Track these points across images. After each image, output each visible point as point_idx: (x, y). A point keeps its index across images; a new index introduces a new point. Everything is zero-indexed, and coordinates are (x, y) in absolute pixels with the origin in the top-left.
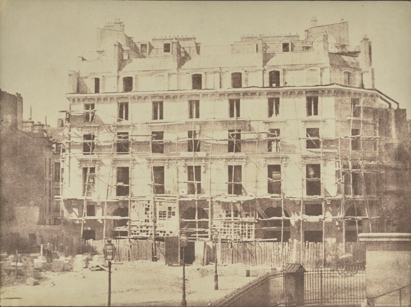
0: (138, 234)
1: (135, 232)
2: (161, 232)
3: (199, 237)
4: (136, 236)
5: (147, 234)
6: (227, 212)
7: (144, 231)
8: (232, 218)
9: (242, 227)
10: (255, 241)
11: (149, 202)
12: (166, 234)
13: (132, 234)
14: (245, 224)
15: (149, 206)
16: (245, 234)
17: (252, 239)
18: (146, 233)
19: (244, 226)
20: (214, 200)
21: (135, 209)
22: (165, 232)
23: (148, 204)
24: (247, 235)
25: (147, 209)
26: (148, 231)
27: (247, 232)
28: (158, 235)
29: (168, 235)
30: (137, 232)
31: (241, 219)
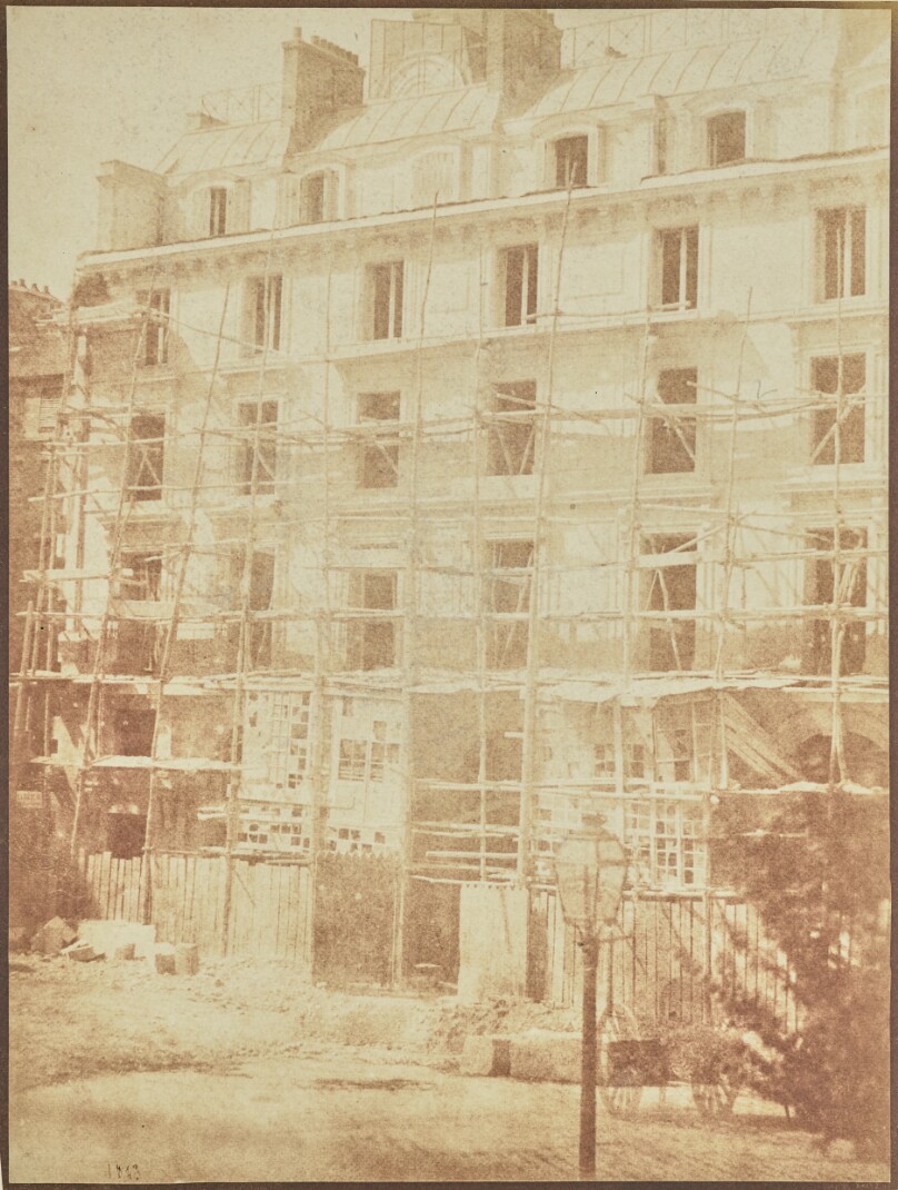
0: (264, 839)
1: (253, 828)
2: (344, 834)
3: (489, 862)
4: (260, 847)
5: (296, 842)
6: (600, 750)
7: (286, 829)
8: (618, 779)
9: (660, 826)
10: (711, 897)
11: (306, 697)
12: (359, 843)
13: (243, 837)
14: (671, 811)
15: (305, 716)
16: (672, 861)
17: (700, 885)
18: (291, 835)
19: (665, 819)
20: (547, 693)
21: (259, 727)
22: (356, 835)
23: (303, 708)
24: (680, 866)
25: (300, 734)
26: (297, 829)
27: (678, 849)
28: (332, 845)
29: (367, 847)
30: (263, 830)
31: (656, 785)
